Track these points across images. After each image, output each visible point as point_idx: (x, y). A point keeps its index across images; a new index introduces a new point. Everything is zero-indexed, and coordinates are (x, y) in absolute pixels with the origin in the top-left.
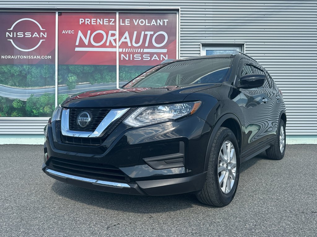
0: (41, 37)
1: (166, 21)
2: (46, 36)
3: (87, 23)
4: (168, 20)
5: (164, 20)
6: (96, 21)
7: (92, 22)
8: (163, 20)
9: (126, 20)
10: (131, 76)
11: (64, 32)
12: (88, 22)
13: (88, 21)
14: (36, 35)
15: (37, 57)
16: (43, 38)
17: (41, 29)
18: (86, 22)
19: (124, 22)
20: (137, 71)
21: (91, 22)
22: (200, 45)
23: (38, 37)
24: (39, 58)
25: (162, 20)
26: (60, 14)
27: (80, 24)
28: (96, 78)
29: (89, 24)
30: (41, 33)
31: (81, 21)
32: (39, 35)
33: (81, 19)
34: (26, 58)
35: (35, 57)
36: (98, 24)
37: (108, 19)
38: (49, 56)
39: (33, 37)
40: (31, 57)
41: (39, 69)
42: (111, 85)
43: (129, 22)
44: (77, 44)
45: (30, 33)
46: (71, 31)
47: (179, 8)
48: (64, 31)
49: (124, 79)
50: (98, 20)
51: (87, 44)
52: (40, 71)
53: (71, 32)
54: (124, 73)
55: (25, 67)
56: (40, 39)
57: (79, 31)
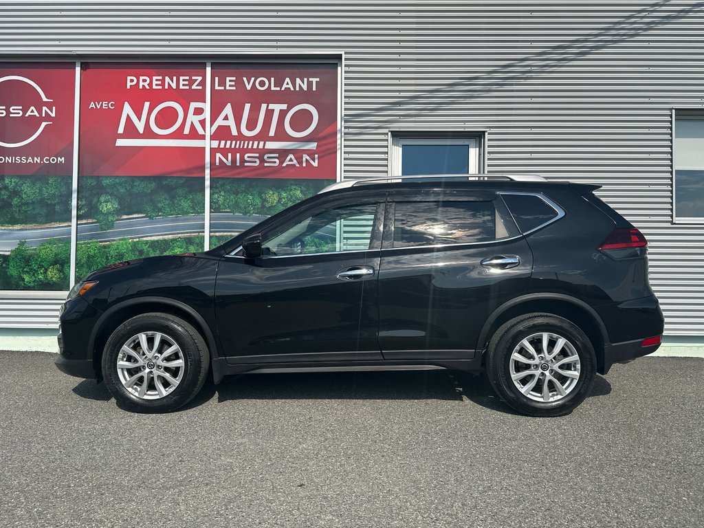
0: (44, 115)
1: (314, 80)
2: (53, 115)
3: (143, 86)
4: (318, 79)
5: (310, 79)
6: (163, 81)
7: (155, 83)
8: (308, 80)
9: (228, 79)
10: (236, 202)
11: (92, 105)
12: (146, 84)
13: (144, 81)
14: (32, 111)
15: (33, 160)
16: (48, 118)
17: (45, 99)
18: (141, 84)
19: (222, 83)
20: (251, 189)
21: (150, 84)
22: (387, 134)
23: (38, 115)
24: (39, 161)
25: (305, 79)
26: (84, 67)
27: (128, 87)
28: (159, 205)
29: (147, 87)
30: (45, 108)
31: (130, 81)
32: (40, 112)
33: (129, 78)
34: (10, 161)
35: (30, 160)
36: (166, 87)
37: (188, 78)
38: (59, 158)
39: (27, 115)
40: (21, 159)
41: (38, 185)
42: (193, 220)
43: (233, 83)
44: (121, 131)
45: (21, 108)
46: (108, 104)
47: (343, 53)
48: (92, 103)
49: (222, 207)
50: (167, 79)
51: (141, 131)
52: (41, 190)
53: (108, 106)
54: (222, 193)
55: (7, 181)
56: (41, 119)
57: (126, 103)
